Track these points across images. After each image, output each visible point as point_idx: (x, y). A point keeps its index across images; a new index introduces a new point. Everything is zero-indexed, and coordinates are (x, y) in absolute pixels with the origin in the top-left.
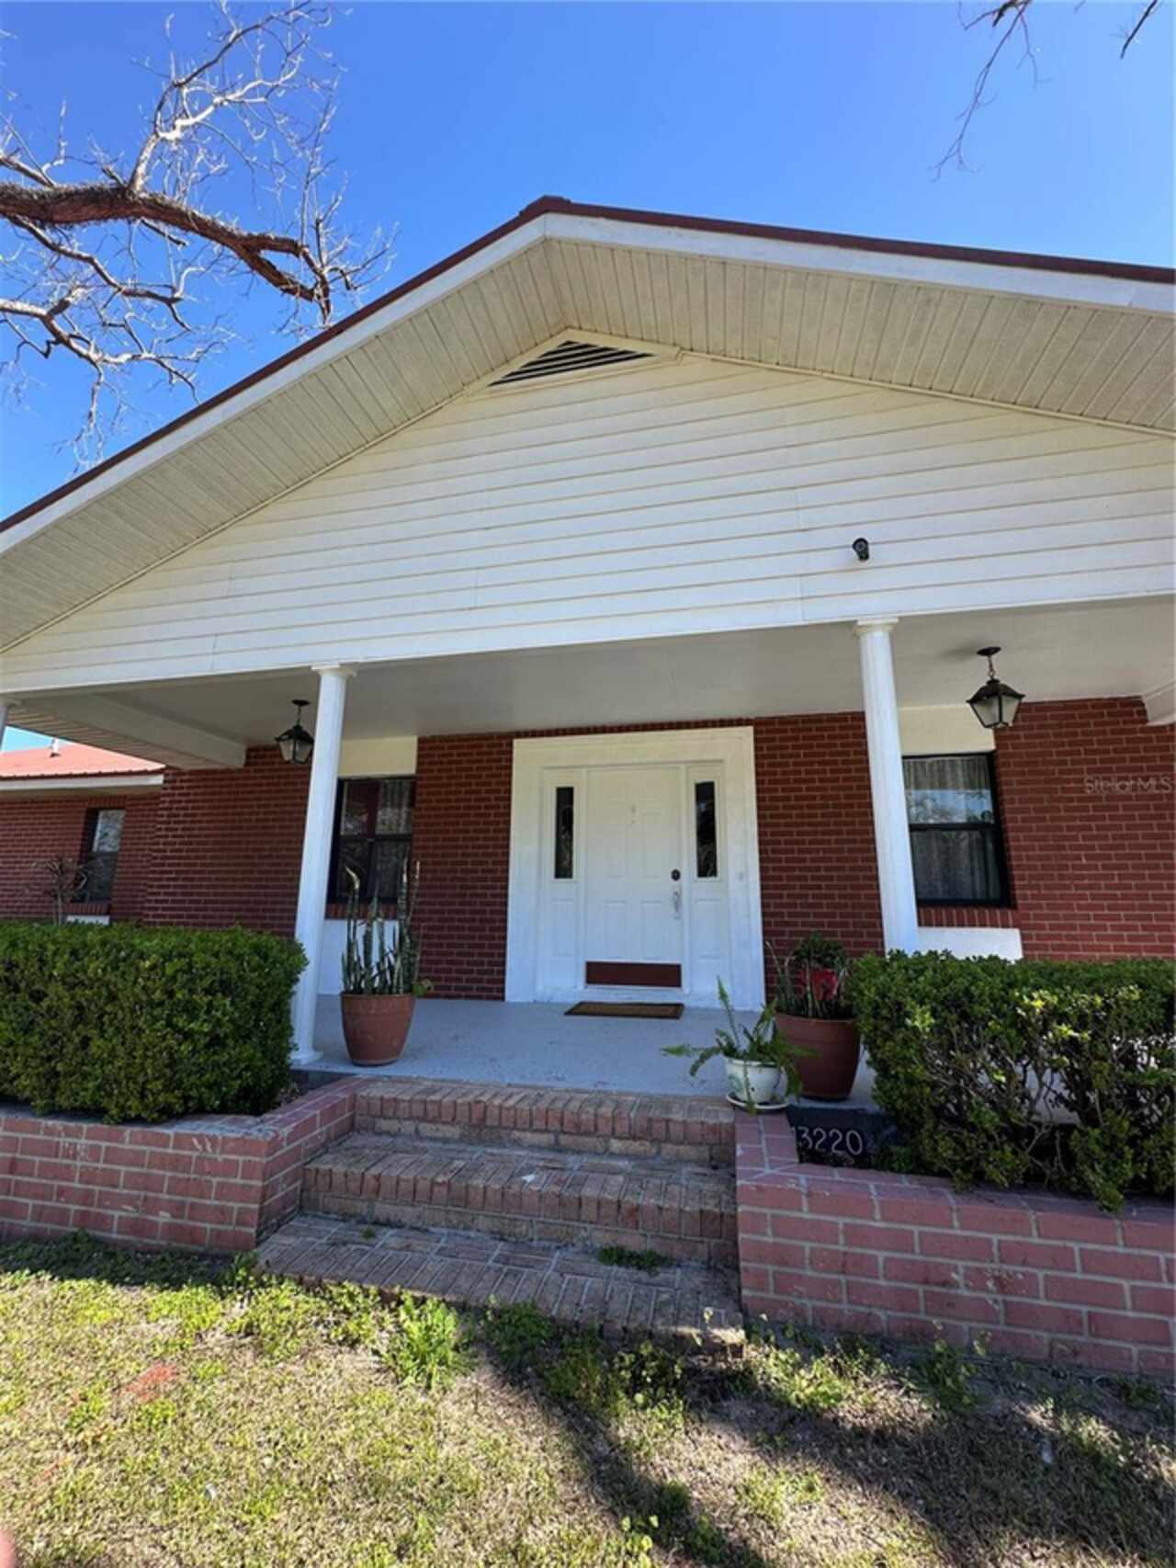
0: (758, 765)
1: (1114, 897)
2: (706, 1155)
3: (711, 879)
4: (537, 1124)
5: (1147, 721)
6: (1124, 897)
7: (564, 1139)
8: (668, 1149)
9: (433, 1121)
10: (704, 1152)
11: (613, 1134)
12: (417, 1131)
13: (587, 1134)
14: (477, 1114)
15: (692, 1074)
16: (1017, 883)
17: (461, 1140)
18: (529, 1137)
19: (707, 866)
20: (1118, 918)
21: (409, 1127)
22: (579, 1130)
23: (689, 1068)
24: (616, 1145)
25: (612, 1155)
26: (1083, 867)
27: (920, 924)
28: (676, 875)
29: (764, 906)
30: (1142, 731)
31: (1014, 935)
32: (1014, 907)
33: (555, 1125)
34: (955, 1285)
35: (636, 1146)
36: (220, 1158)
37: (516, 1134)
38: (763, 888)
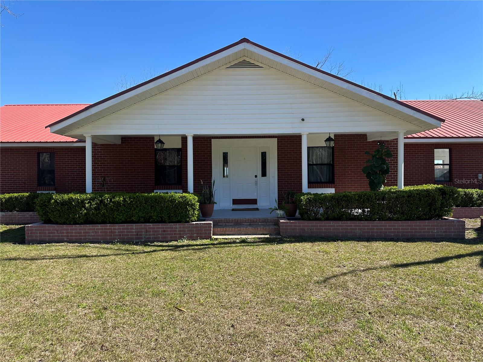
0: (278, 148)
1: (355, 181)
2: (274, 224)
3: (265, 177)
4: (247, 222)
5: (367, 140)
6: (357, 181)
7: (251, 224)
8: (268, 223)
9: (229, 223)
10: (274, 223)
11: (259, 222)
12: (226, 225)
13: (255, 222)
14: (236, 221)
15: (270, 214)
16: (335, 178)
17: (234, 225)
18: (246, 224)
19: (264, 174)
20: (355, 185)
21: (224, 224)
22: (254, 222)
23: (270, 213)
24: (260, 223)
25: (259, 225)
26: (350, 174)
27: (308, 188)
28: (256, 176)
29: (278, 184)
30: (366, 142)
31: (334, 189)
32: (334, 183)
33: (250, 222)
34: (305, 230)
35: (263, 223)
36: (204, 226)
37: (243, 223)
38: (278, 179)
